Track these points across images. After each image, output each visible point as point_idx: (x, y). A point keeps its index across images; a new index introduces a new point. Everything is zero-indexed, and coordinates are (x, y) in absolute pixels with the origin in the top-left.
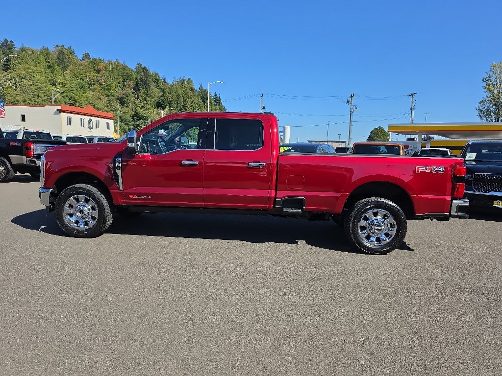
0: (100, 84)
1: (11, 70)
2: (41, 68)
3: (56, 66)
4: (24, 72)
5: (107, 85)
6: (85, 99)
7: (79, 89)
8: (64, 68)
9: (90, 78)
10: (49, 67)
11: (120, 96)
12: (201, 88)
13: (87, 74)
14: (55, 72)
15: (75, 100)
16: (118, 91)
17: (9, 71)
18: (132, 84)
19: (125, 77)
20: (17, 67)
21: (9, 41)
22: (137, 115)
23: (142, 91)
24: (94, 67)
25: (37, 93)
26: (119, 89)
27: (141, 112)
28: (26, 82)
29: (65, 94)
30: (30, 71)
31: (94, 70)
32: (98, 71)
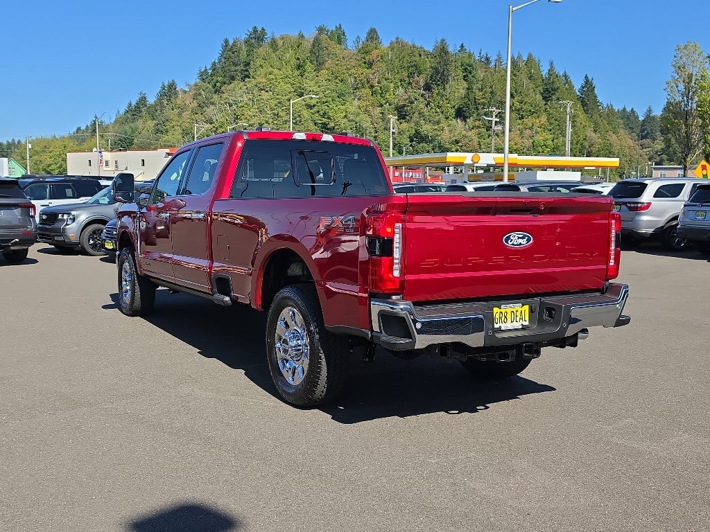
0: (372, 87)
1: (249, 77)
2: (287, 69)
3: (309, 64)
4: (264, 80)
5: (381, 88)
6: (343, 115)
7: (337, 99)
8: (319, 65)
9: (355, 78)
10: (299, 67)
11: (401, 103)
12: (551, 72)
13: (353, 71)
14: (306, 74)
15: (329, 118)
16: (399, 95)
17: (247, 80)
18: (422, 83)
19: (416, 69)
20: (258, 73)
21: (259, 29)
22: (417, 133)
23: (435, 91)
24: (364, 58)
25: (276, 112)
26: (401, 90)
27: (426, 129)
28: (265, 95)
29: (315, 109)
30: (271, 77)
31: (365, 63)
32: (370, 65)
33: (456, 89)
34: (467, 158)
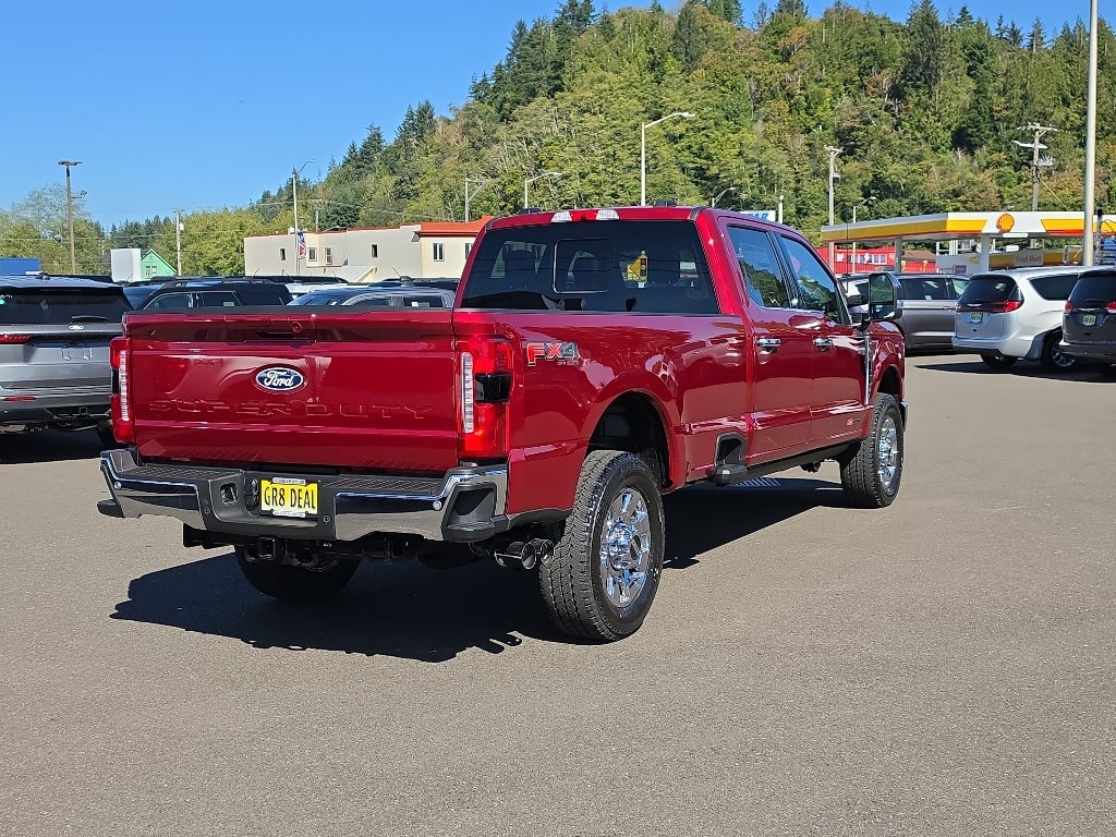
0: (790, 96)
1: (562, 90)
2: (631, 71)
3: (671, 59)
4: (589, 94)
5: (807, 98)
6: (736, 151)
7: (725, 122)
8: (691, 61)
9: (758, 81)
10: (653, 66)
11: (845, 124)
13: (753, 68)
14: (666, 78)
15: (708, 158)
16: (842, 110)
17: (558, 94)
18: (886, 84)
19: (871, 59)
20: (579, 81)
22: (877, 181)
23: (913, 99)
24: (775, 44)
25: (610, 150)
26: (846, 100)
27: (895, 171)
28: (591, 121)
29: (684, 143)
30: (602, 86)
31: (776, 52)
32: (786, 56)
33: (955, 93)
34: (988, 222)
